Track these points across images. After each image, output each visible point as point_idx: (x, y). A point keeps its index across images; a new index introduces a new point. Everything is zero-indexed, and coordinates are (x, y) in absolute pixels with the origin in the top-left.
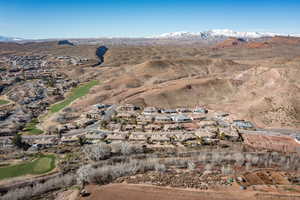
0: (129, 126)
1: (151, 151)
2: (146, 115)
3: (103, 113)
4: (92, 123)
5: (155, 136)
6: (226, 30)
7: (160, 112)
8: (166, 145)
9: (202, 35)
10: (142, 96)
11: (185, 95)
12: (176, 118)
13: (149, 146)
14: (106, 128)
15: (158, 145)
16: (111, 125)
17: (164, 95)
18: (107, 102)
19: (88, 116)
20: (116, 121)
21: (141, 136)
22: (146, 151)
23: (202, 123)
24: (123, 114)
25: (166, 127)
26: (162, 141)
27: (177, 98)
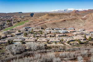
0: (38, 35)
1: (50, 48)
2: (47, 31)
3: (27, 30)
4: (20, 34)
5: (51, 39)
8: (58, 44)
10: (45, 24)
12: (61, 31)
13: (48, 45)
14: (26, 36)
15: (54, 44)
16: (29, 35)
18: (30, 26)
19: (19, 31)
20: (32, 33)
21: (44, 39)
22: (46, 48)
24: (36, 30)
26: (56, 42)
27: (60, 24)
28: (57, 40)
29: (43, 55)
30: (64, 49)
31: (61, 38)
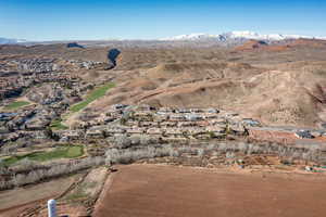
0: (145, 123)
1: (167, 142)
2: (161, 114)
3: (121, 113)
4: (111, 121)
5: (169, 131)
6: (247, 32)
7: (174, 112)
8: (179, 138)
9: (221, 37)
10: (157, 97)
11: (199, 97)
13: (164, 138)
14: (124, 124)
15: (173, 138)
16: (130, 122)
17: (178, 97)
18: (124, 103)
19: (108, 115)
20: (134, 119)
21: (158, 130)
22: (162, 142)
23: (213, 121)
24: (140, 113)
25: (180, 124)
26: (175, 135)
28: (178, 131)
29: (158, 150)
30: (187, 144)
31: (185, 129)
